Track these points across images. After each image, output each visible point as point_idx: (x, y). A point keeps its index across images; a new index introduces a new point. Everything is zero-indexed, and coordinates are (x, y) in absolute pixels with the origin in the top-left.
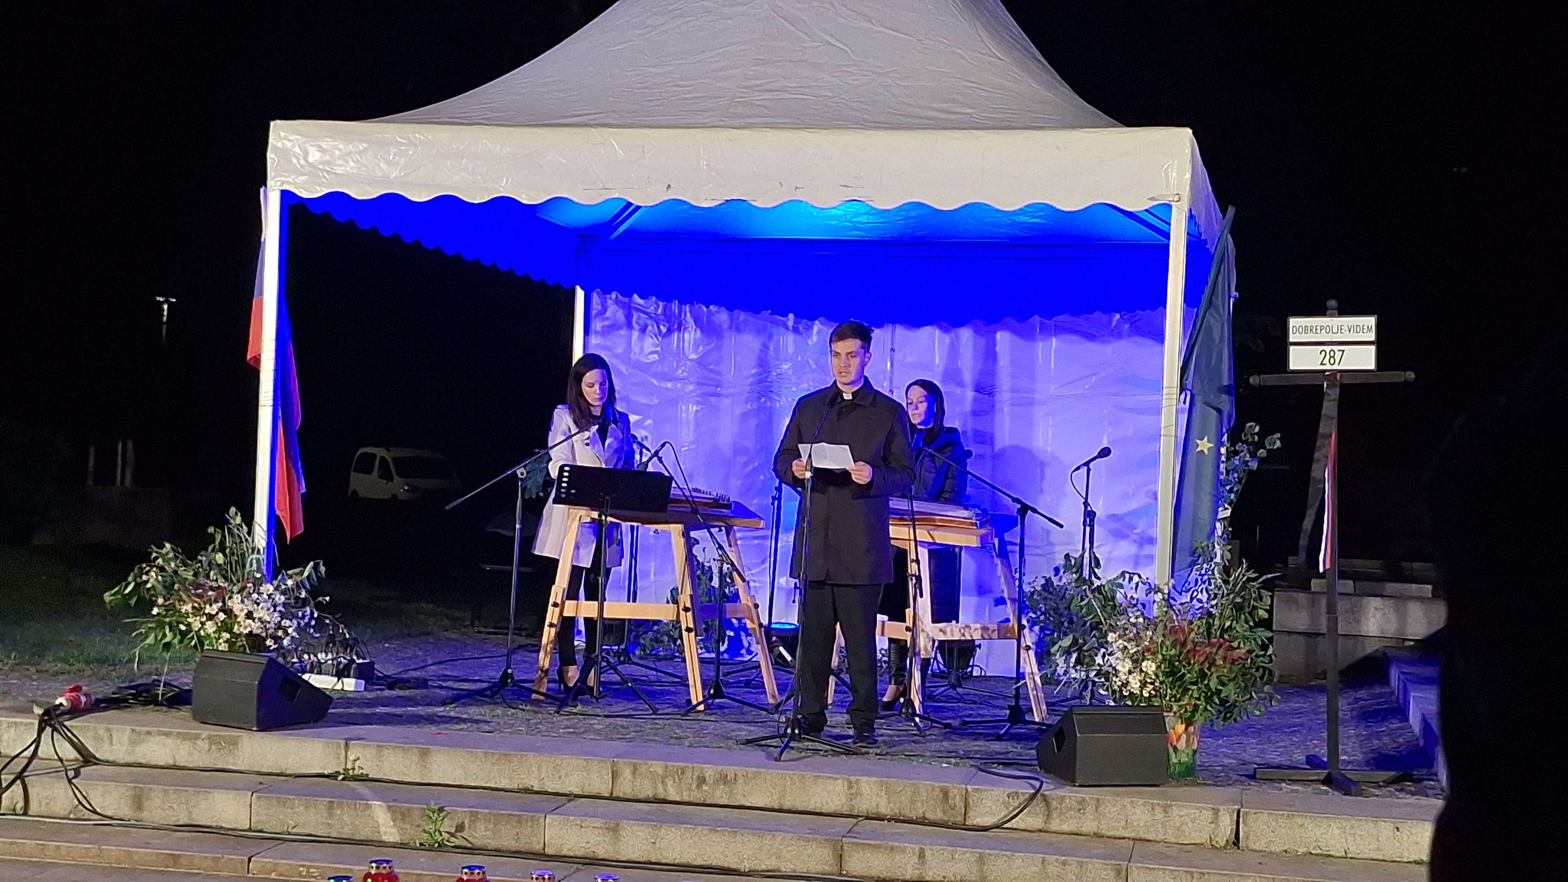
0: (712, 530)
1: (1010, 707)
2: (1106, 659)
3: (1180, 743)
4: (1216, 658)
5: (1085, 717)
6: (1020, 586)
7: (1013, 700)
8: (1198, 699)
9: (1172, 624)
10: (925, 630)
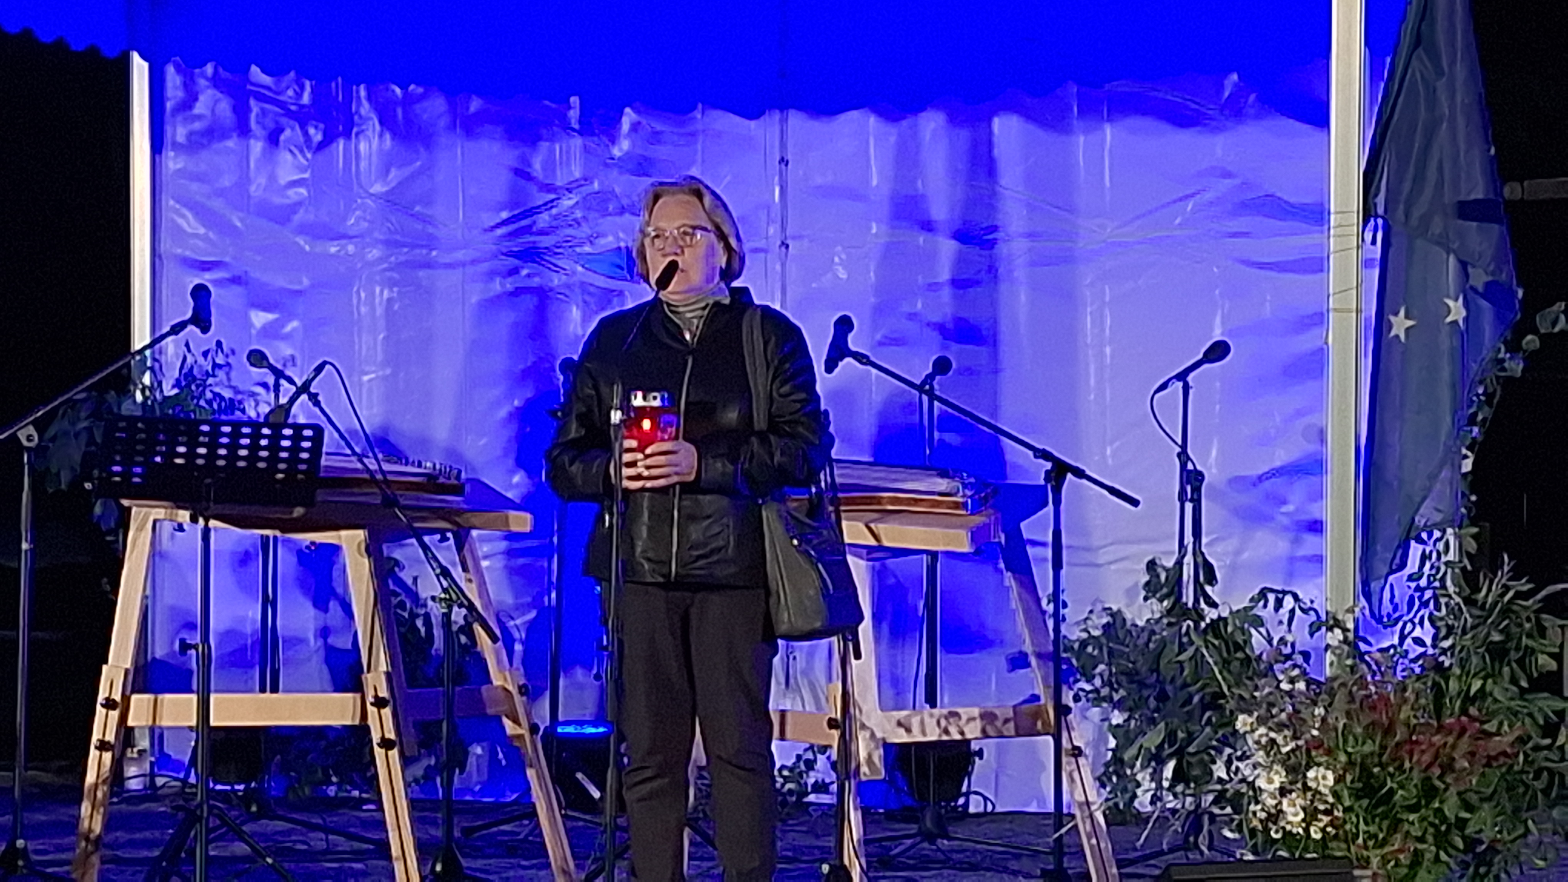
0: (426, 539)
1: (1045, 873)
2: (1233, 768)
4: (1456, 756)
6: (1057, 630)
7: (1051, 858)
8: (1421, 840)
9: (1363, 692)
10: (867, 724)
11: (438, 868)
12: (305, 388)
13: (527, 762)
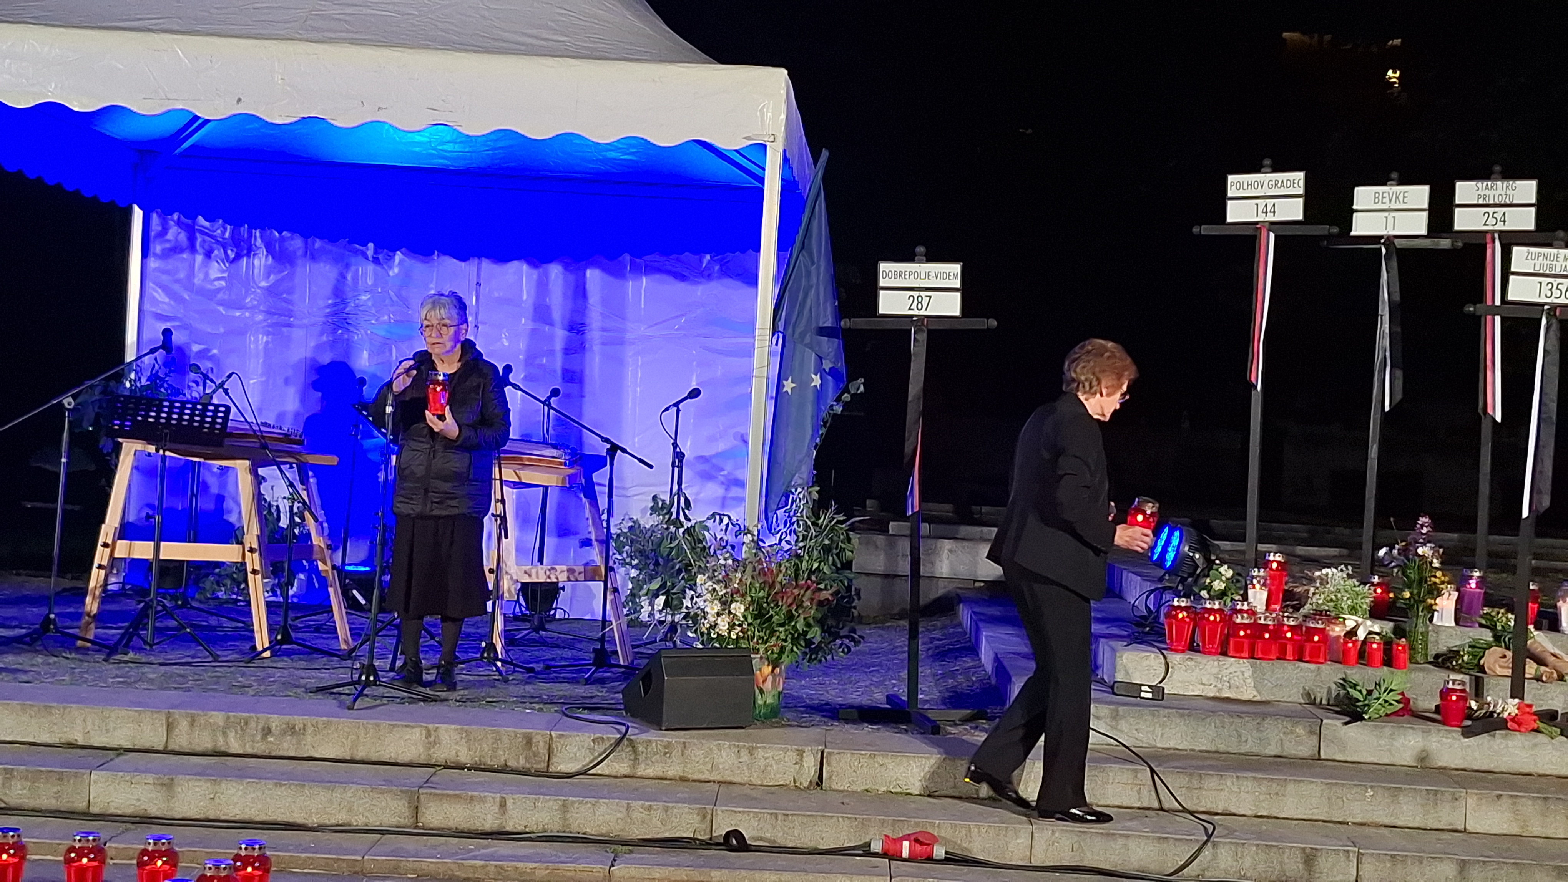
0: (282, 467)
1: (595, 650)
2: (694, 602)
3: (766, 685)
4: (804, 599)
5: (673, 660)
6: (608, 528)
7: (599, 644)
8: (785, 641)
9: (760, 567)
10: (509, 572)
11: (279, 637)
12: (222, 385)
13: (329, 584)
